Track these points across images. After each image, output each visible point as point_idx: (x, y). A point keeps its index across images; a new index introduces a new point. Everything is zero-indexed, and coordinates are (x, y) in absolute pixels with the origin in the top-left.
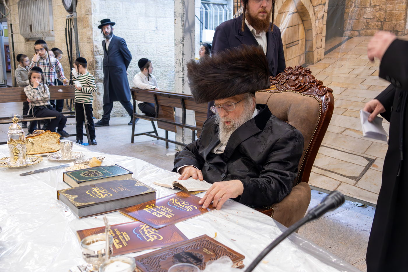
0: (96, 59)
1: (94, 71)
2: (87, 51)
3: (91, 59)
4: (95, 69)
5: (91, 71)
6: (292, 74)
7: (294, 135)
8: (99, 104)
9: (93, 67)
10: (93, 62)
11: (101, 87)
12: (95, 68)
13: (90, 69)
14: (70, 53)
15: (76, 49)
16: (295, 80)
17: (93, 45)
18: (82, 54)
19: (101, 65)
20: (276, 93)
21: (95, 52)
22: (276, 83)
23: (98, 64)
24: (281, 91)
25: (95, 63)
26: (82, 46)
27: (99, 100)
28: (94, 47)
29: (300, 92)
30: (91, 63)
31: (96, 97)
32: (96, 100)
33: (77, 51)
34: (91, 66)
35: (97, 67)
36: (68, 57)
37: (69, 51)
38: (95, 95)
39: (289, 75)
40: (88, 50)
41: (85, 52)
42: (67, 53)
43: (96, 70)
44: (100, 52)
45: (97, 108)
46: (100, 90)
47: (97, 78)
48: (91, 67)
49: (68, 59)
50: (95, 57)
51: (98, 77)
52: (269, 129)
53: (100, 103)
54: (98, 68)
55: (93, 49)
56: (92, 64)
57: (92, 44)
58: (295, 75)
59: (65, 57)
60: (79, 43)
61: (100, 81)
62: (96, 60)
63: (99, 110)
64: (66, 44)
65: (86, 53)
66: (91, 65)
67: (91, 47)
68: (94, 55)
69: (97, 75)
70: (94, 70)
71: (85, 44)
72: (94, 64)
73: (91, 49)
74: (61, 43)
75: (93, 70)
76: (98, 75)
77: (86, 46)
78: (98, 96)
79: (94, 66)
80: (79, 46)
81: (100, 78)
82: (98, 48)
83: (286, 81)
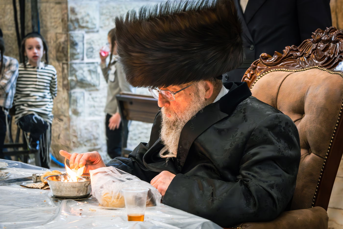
0: (72, 37)
1: (67, 64)
2: (55, 22)
3: (61, 38)
4: (69, 60)
5: (61, 64)
6: (321, 41)
7: (276, 122)
8: (76, 136)
9: (66, 55)
10: (66, 43)
11: (82, 98)
12: (70, 56)
13: (60, 59)
14: (19, 26)
15: (33, 18)
16: (324, 50)
17: (67, 8)
18: (45, 28)
19: (82, 51)
20: (298, 71)
21: (69, 23)
22: (299, 57)
23: (76, 47)
24: (305, 69)
25: (69, 46)
26: (46, 10)
27: (76, 126)
28: (69, 12)
29: (327, 69)
30: (62, 45)
31: (69, 119)
32: (69, 126)
33: (35, 20)
34: (61, 52)
35: (73, 55)
36: (15, 34)
37: (19, 21)
38: (67, 115)
39: (316, 43)
40: (56, 18)
41: (51, 23)
42: (14, 25)
43: (71, 60)
44: (81, 21)
45: (72, 144)
46: (78, 105)
47: (74, 78)
48: (62, 55)
49: (16, 38)
50: (70, 32)
51: (76, 77)
52: (241, 112)
53: (79, 133)
54: (75, 57)
55: (66, 16)
56: (63, 48)
57: (64, 5)
58: (324, 42)
59: (11, 36)
60: (39, 5)
61: (79, 84)
62: (71, 38)
63: (76, 149)
64: (12, 7)
65: (53, 24)
66: (61, 49)
67: (63, 12)
68: (67, 29)
69: (74, 72)
70: (67, 60)
71: (52, 5)
72: (67, 49)
73: (63, 15)
74: (3, 6)
75: (64, 62)
76: (76, 71)
77: (53, 11)
78: (74, 117)
79: (67, 52)
80: (39, 11)
81: (79, 78)
82: (76, 14)
83: (312, 52)
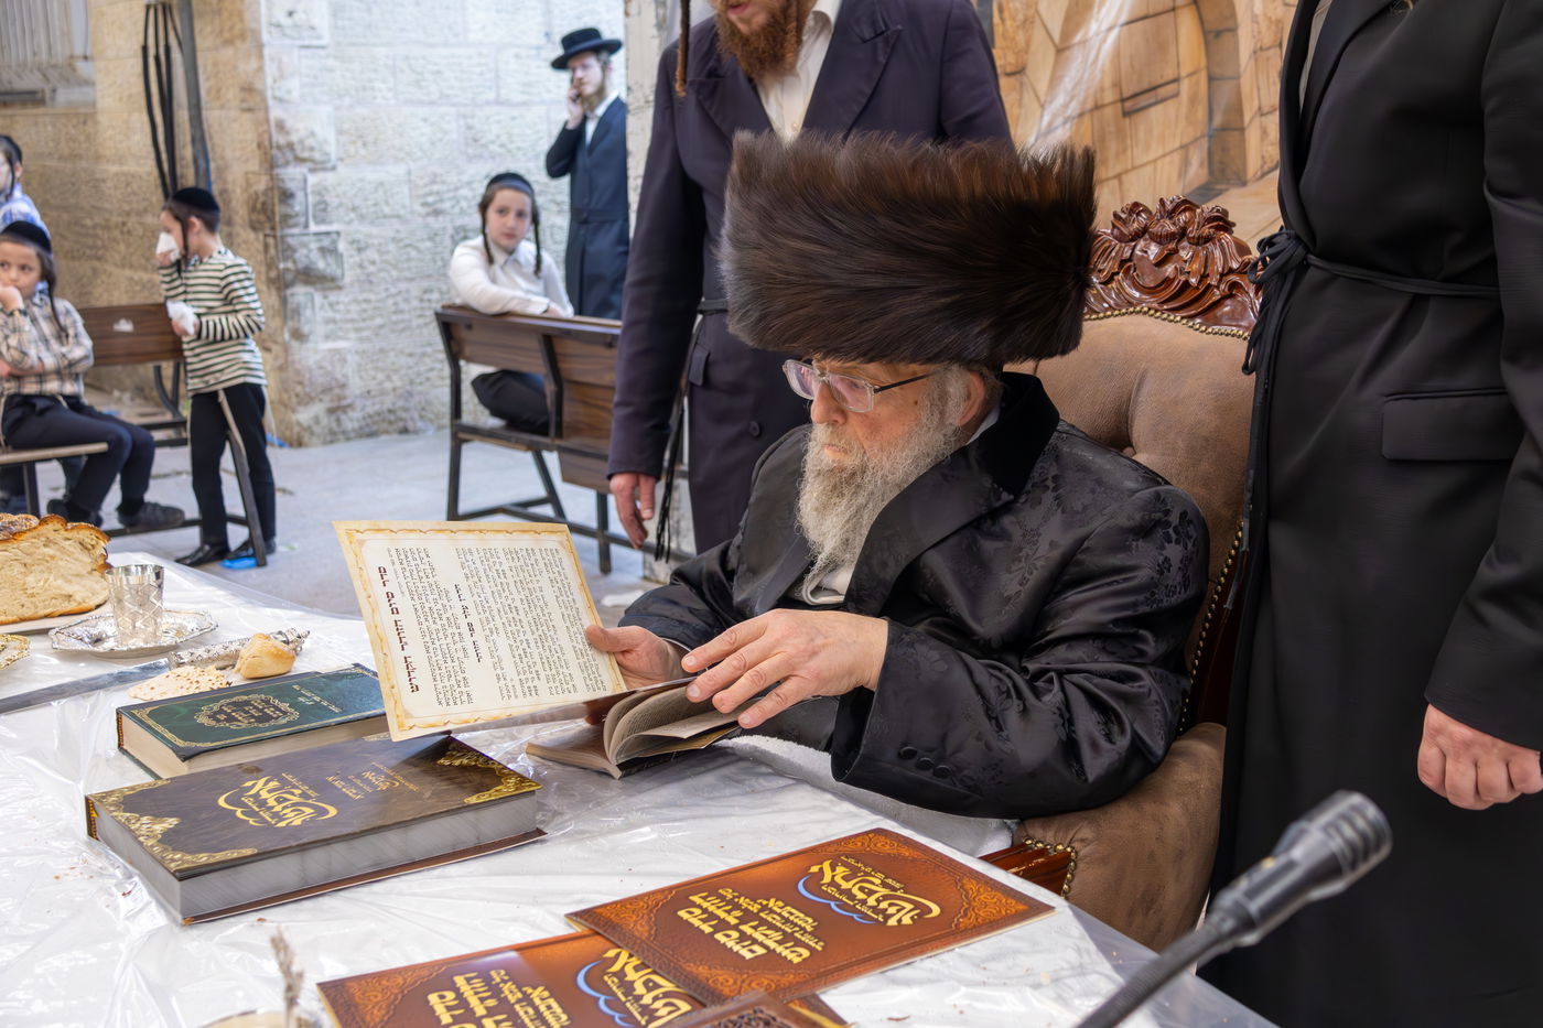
0: (283, 180)
1: (275, 237)
2: (243, 148)
3: (259, 183)
4: (278, 228)
5: (261, 237)
6: (1147, 236)
8: (301, 383)
9: (271, 219)
10: (270, 194)
11: (310, 304)
12: (280, 222)
13: (257, 225)
14: (164, 156)
15: (193, 141)
16: (1161, 263)
17: (267, 121)
18: (221, 162)
19: (303, 209)
21: (275, 152)
23: (291, 201)
24: (1101, 315)
25: (276, 201)
26: (220, 124)
27: (300, 362)
28: (273, 129)
29: (1182, 318)
30: (262, 199)
31: (286, 349)
32: (286, 361)
33: (198, 145)
34: (259, 213)
35: (286, 218)
36: (156, 175)
37: (162, 147)
38: (279, 339)
39: (1132, 240)
40: (245, 141)
41: (234, 151)
42: (152, 155)
43: (282, 228)
44: (298, 148)
45: (294, 400)
46: (303, 318)
47: (290, 265)
48: (262, 217)
49: (159, 182)
50: (277, 170)
51: (295, 262)
52: (1048, 487)
53: (307, 376)
54: (291, 222)
55: (266, 136)
56: (264, 204)
57: (260, 115)
58: (1159, 239)
59: (145, 177)
60: (205, 113)
61: (301, 277)
62: (281, 184)
64: (145, 117)
65: (238, 153)
66: (259, 206)
67: (261, 130)
68: (271, 165)
69: (289, 253)
70: (273, 228)
71: (233, 114)
72: (273, 205)
73: (260, 135)
74: (125, 115)
75: (268, 231)
76: (294, 251)
77: (236, 125)
78: (295, 344)
79: (273, 212)
80: (205, 126)
81: (300, 266)
82: (288, 133)
83: (1121, 266)
